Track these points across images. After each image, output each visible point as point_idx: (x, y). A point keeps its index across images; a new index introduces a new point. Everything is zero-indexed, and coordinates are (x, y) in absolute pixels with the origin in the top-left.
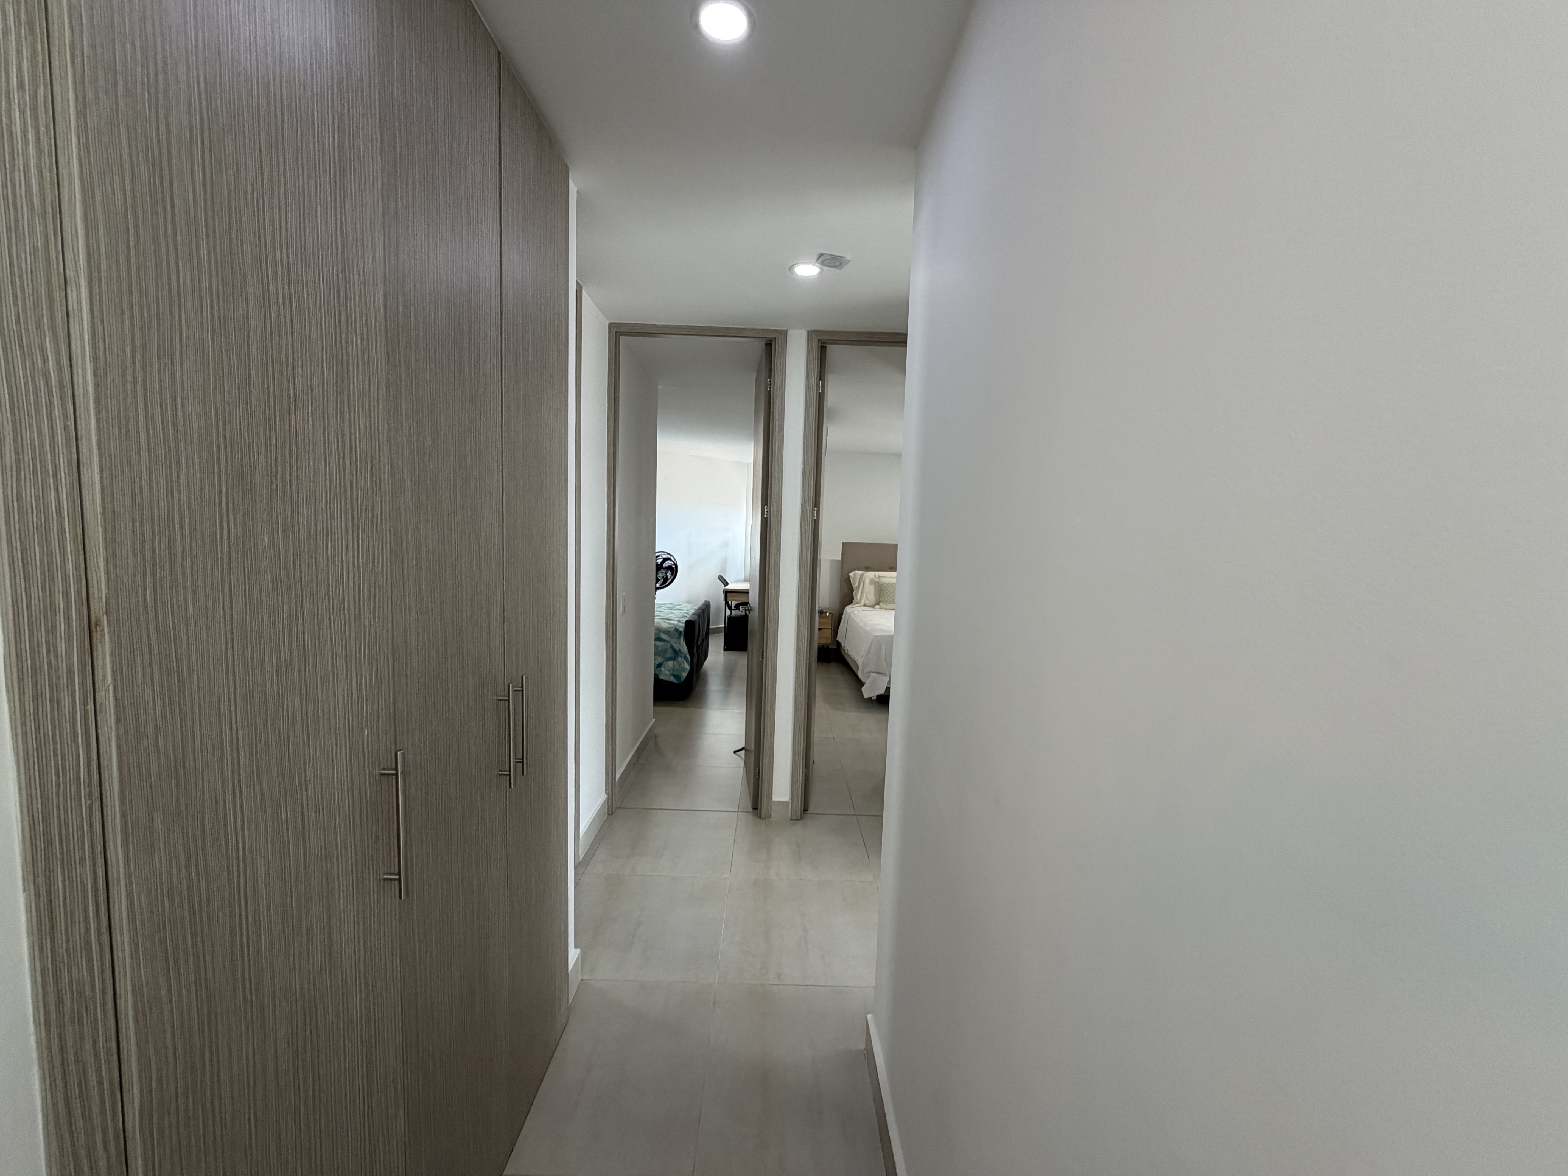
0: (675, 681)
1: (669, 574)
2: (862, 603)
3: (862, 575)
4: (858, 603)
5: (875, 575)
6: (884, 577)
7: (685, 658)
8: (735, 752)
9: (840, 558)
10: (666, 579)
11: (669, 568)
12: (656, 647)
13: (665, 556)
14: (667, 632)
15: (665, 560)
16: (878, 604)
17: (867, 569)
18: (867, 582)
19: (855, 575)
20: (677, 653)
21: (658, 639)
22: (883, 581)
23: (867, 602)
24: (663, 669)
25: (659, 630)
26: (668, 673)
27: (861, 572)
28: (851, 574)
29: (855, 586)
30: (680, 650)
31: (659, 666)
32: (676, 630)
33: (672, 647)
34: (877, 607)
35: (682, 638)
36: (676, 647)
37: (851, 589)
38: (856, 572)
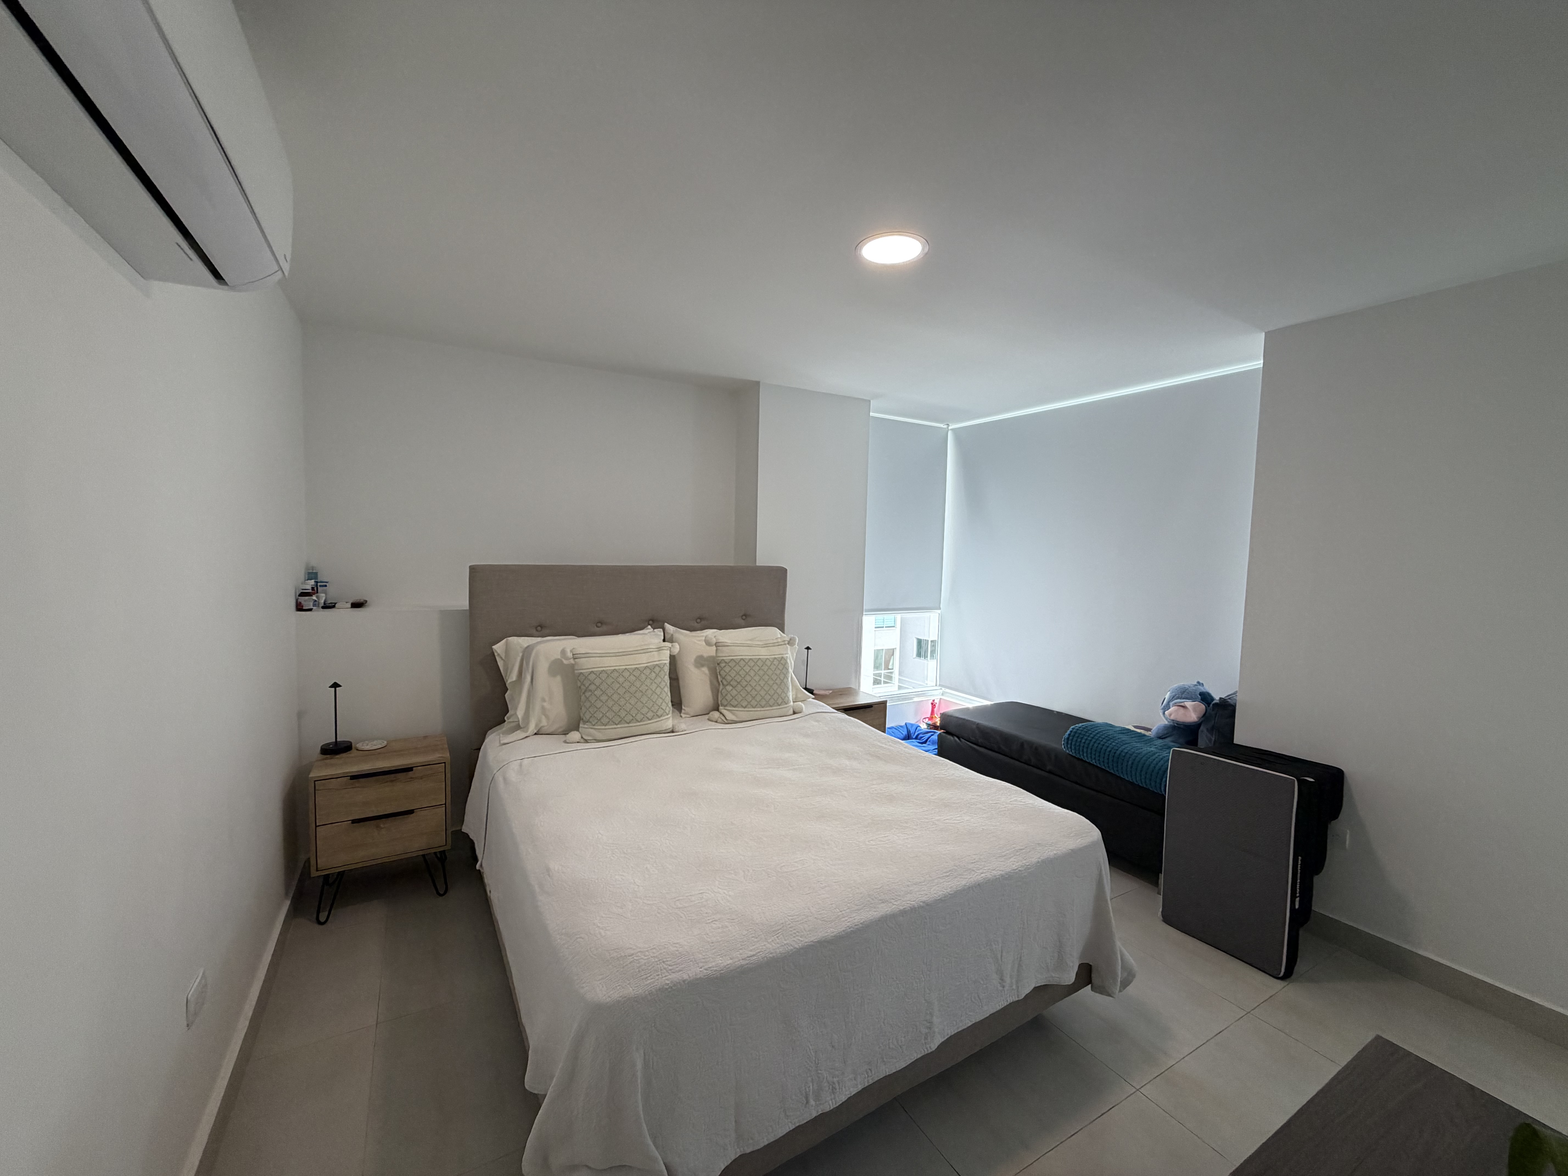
2: (532, 728)
3: (528, 650)
4: (518, 727)
5: (563, 652)
6: (587, 655)
9: (463, 602)
16: (577, 728)
17: (542, 629)
18: (543, 667)
19: (507, 650)
22: (587, 665)
23: (544, 722)
27: (525, 641)
28: (498, 648)
29: (511, 678)
34: (575, 735)
37: (499, 685)
38: (508, 638)
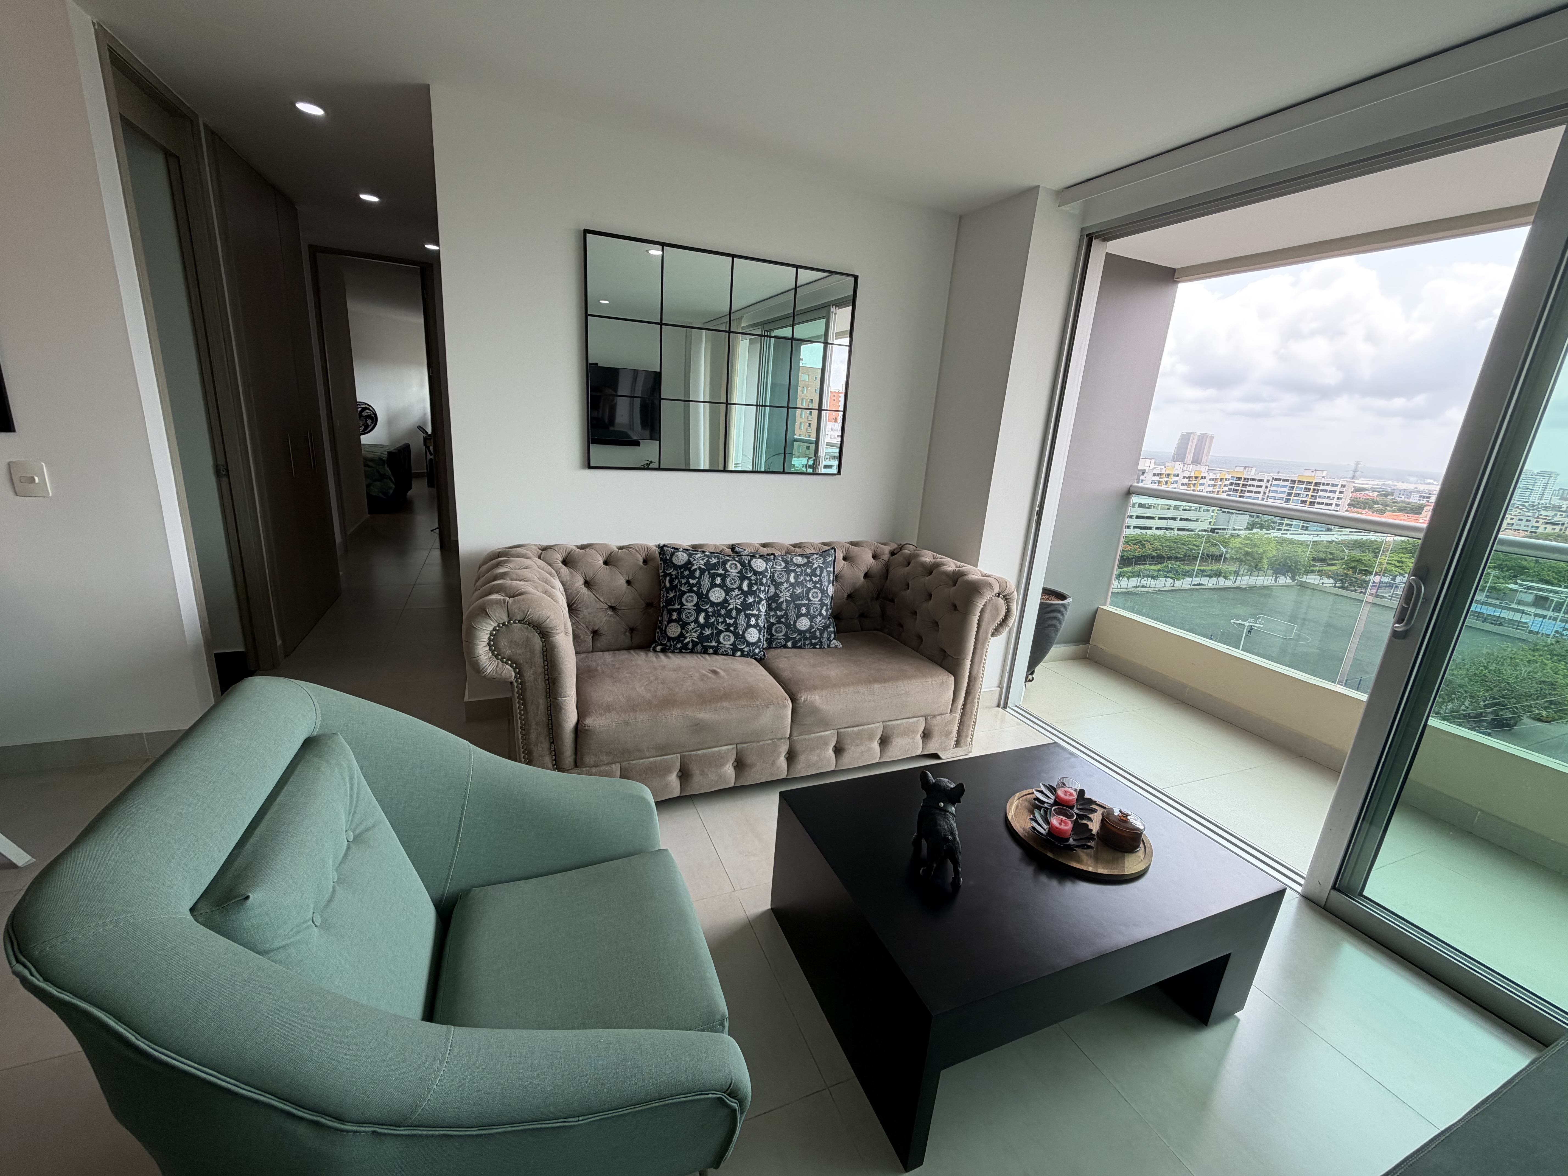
0: (383, 497)
1: (369, 422)
7: (390, 479)
8: (431, 531)
10: (366, 426)
11: (369, 417)
12: (365, 471)
13: (363, 406)
14: (372, 460)
15: (364, 409)
20: (383, 477)
21: (366, 465)
24: (372, 487)
25: (366, 459)
26: (376, 490)
30: (385, 474)
31: (368, 486)
32: (381, 459)
33: (378, 472)
35: (386, 465)
36: (382, 472)
